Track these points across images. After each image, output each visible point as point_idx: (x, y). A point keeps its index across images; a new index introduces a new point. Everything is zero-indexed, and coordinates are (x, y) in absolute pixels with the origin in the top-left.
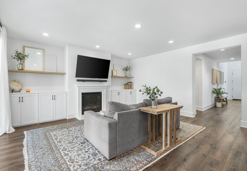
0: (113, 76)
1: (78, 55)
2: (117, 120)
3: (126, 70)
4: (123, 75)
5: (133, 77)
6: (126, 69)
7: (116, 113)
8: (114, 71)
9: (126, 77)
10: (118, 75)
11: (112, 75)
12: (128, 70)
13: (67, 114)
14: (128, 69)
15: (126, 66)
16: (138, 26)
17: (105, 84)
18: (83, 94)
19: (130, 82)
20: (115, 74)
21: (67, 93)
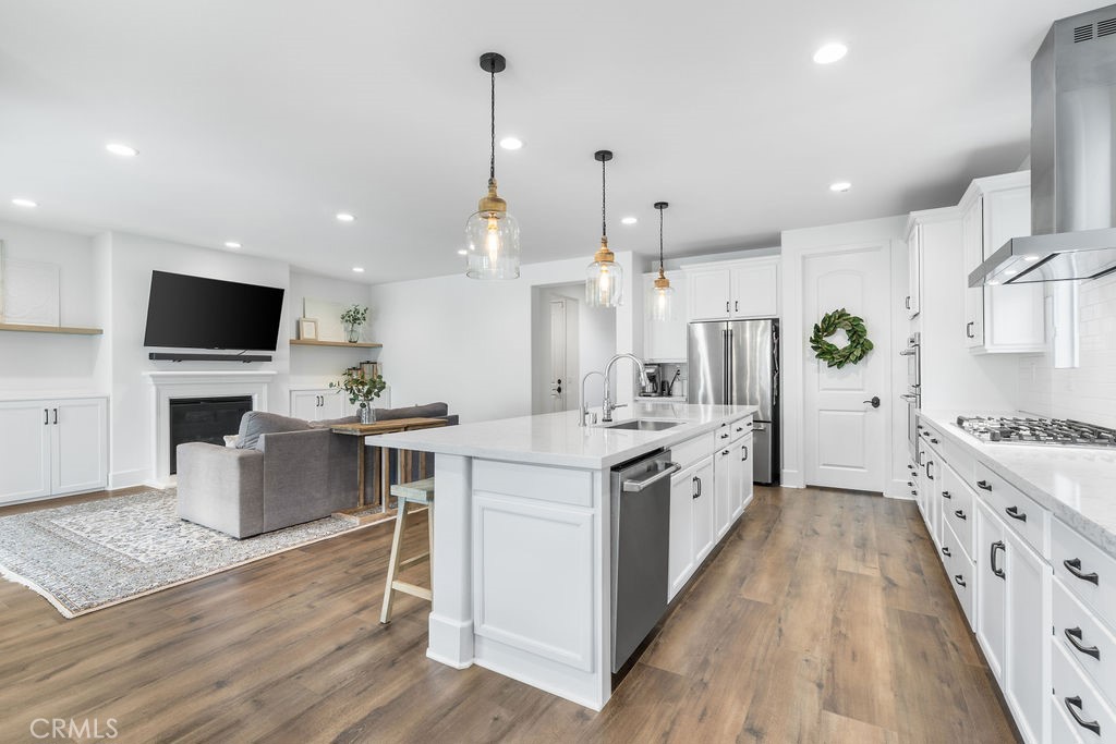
0: (298, 342)
1: (155, 273)
2: (263, 450)
3: (355, 320)
4: (342, 338)
5: (381, 346)
6: (353, 318)
7: (263, 435)
8: (305, 324)
9: (352, 344)
10: (321, 339)
11: (298, 337)
12: (359, 319)
13: (108, 472)
14: (359, 316)
15: (353, 309)
16: (345, 217)
17: (264, 369)
18: (173, 402)
19: (368, 362)
20: (308, 333)
21: (108, 401)
